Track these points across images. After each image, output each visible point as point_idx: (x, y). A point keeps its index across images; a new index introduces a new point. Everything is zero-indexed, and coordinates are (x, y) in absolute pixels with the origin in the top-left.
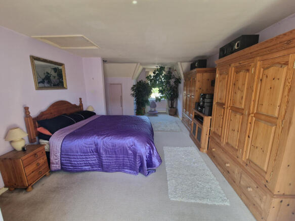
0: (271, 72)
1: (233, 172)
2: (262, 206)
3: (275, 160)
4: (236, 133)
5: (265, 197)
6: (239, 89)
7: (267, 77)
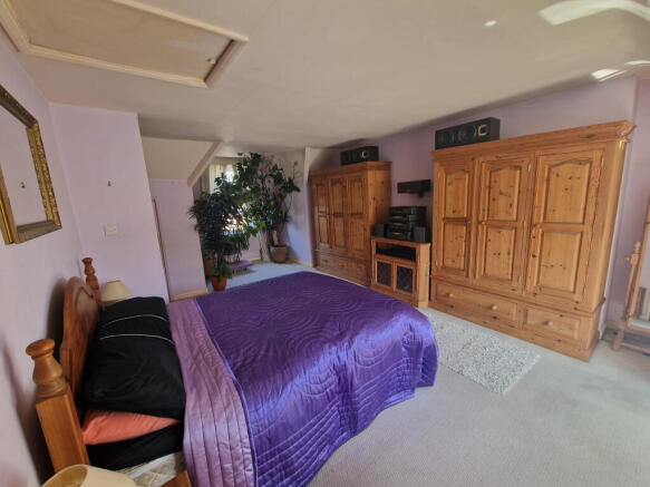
0: (565, 170)
1: (509, 314)
2: (576, 335)
3: (587, 273)
4: (504, 257)
5: (577, 323)
6: (501, 193)
7: (558, 175)
